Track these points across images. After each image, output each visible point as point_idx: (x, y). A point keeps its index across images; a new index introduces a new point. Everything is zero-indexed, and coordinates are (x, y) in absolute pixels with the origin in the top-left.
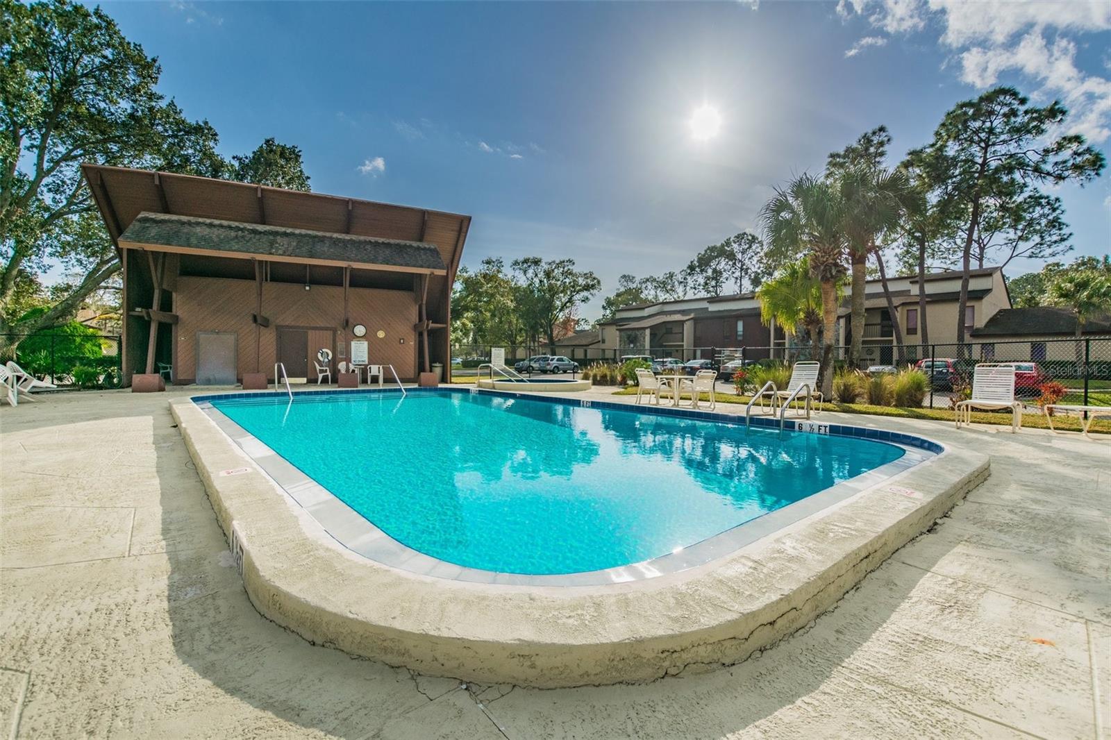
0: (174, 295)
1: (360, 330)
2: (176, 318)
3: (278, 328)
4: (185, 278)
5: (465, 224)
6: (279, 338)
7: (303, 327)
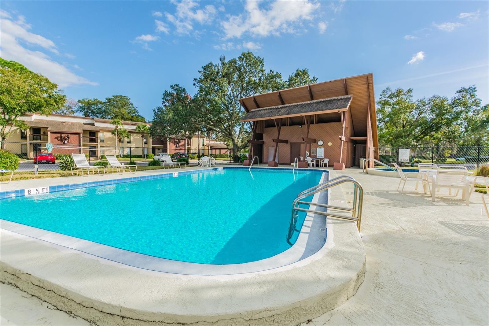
0: (263, 134)
1: (320, 143)
2: (264, 142)
3: (291, 143)
4: (266, 128)
5: (370, 78)
6: (291, 148)
7: (298, 143)
